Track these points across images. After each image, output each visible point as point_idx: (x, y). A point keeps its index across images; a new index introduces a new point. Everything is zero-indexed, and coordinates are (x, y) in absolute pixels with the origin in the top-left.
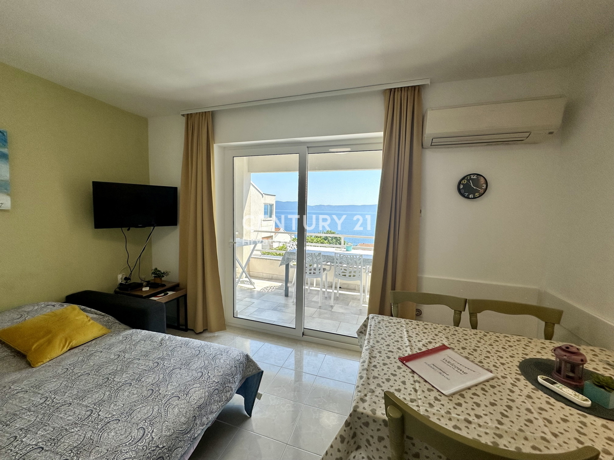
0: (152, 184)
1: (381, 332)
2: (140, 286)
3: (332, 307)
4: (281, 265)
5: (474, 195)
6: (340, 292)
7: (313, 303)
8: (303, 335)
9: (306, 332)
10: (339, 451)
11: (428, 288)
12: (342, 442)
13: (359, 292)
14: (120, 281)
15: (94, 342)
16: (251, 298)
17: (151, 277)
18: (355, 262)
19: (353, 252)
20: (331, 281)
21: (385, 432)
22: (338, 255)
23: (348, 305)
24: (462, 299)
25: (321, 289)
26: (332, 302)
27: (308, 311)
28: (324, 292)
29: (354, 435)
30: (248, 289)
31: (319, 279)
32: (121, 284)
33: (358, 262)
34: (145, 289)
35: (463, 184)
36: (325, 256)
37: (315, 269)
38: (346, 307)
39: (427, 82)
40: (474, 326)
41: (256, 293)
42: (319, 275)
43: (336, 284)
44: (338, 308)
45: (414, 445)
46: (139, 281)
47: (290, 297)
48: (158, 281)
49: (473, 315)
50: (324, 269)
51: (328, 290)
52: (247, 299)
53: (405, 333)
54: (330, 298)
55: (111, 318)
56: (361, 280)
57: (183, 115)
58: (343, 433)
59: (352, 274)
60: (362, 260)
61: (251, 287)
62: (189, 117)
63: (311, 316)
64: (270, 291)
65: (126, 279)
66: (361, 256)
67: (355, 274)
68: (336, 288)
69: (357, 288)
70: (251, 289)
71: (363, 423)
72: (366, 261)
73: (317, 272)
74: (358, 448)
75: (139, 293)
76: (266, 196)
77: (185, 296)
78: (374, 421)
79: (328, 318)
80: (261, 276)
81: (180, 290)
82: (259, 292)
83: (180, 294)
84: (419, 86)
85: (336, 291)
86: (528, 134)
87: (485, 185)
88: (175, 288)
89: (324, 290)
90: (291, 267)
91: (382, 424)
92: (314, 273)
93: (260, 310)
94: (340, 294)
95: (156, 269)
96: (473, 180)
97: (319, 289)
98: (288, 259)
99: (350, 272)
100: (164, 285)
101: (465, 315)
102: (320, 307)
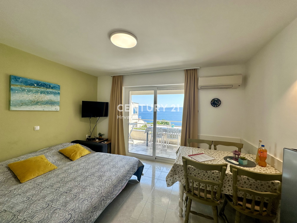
0: (98, 101)
1: (183, 150)
2: (94, 139)
3: (166, 150)
4: (145, 133)
5: (216, 106)
6: (169, 145)
7: (158, 149)
8: (156, 159)
9: (157, 158)
10: (171, 174)
11: (201, 138)
12: (172, 171)
13: (177, 145)
14: (87, 137)
15: (87, 155)
16: (133, 146)
17: (98, 136)
18: (176, 131)
19: (175, 128)
20: (165, 140)
21: (183, 168)
22: (169, 129)
23: (173, 149)
24: (211, 141)
25: (162, 144)
26: (166, 148)
27: (157, 151)
28: (163, 145)
29: (175, 171)
30: (131, 143)
31: (161, 139)
32: (87, 138)
33: (177, 132)
34: (97, 140)
35: (212, 102)
36: (163, 129)
37: (159, 135)
38: (173, 150)
39: (199, 68)
40: (215, 149)
41: (134, 145)
42: (161, 137)
43: (168, 141)
44: (169, 151)
45: (190, 171)
46: (94, 137)
47: (149, 146)
48: (100, 137)
49: (215, 146)
50: (163, 135)
51: (164, 144)
52: (131, 147)
53: (191, 150)
54: (165, 147)
55: (89, 149)
56: (178, 139)
57: (111, 76)
58: (172, 169)
59: (174, 137)
60: (178, 131)
61: (132, 142)
62: (114, 77)
63: (158, 153)
64: (140, 144)
65: (89, 136)
66: (178, 129)
67: (175, 137)
68: (168, 143)
69: (176, 143)
70: (132, 143)
71: (177, 167)
72: (179, 131)
73: (160, 135)
74: (176, 174)
75: (95, 141)
76: (134, 104)
77: (110, 144)
78: (180, 166)
79: (165, 154)
80: (136, 138)
81: (109, 141)
82: (135, 144)
83: (109, 142)
84: (196, 69)
85: (168, 145)
86: (232, 86)
87: (220, 102)
88: (107, 140)
89: (163, 144)
90: (149, 134)
91: (182, 166)
92: (159, 136)
93: (138, 151)
94: (169, 146)
95: (100, 133)
96: (216, 100)
97: (161, 144)
98: (148, 130)
99: (173, 136)
100: (103, 139)
101: (213, 146)
102: (161, 150)
